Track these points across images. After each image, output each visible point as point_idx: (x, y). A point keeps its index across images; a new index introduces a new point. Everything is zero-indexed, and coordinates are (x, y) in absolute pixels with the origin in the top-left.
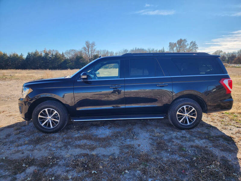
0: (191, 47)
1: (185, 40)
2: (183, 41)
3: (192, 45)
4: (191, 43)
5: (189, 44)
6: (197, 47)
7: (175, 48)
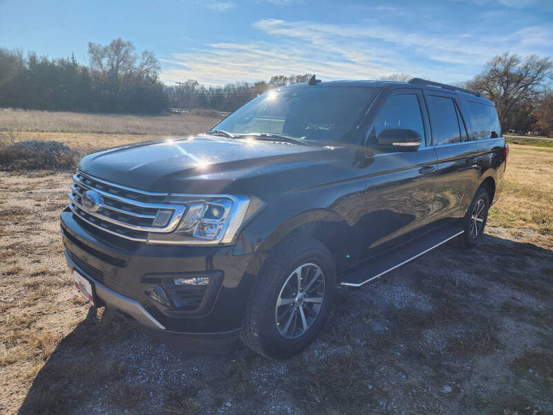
0: (145, 64)
1: (129, 44)
2: (125, 45)
3: (146, 58)
4: (145, 53)
5: (140, 55)
6: (158, 66)
7: (105, 61)
